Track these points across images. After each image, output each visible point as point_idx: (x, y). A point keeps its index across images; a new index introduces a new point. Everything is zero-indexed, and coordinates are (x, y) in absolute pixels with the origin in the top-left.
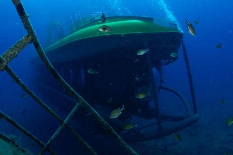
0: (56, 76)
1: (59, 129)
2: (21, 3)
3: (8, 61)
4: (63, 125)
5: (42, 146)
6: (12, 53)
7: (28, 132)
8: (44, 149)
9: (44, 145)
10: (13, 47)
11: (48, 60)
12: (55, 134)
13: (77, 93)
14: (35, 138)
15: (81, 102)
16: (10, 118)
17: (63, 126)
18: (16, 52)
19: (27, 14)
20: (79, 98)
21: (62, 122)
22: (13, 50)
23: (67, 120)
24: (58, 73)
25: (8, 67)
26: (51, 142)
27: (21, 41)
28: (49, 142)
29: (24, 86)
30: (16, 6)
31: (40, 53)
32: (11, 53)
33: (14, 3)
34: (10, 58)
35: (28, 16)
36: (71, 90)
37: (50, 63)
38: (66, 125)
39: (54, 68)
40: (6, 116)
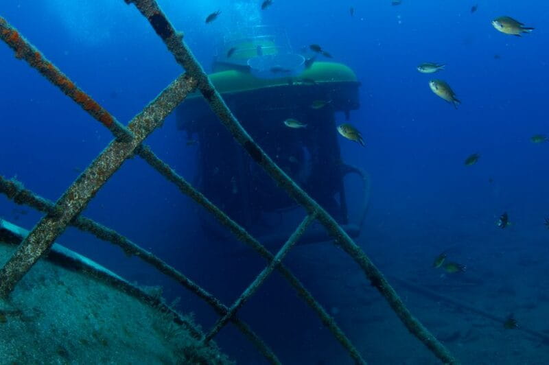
0: (257, 156)
1: (263, 274)
2: (160, 12)
3: (142, 136)
4: (273, 264)
5: (222, 312)
6: (152, 118)
7: (190, 282)
8: (224, 318)
9: (224, 309)
10: (152, 104)
11: (238, 123)
12: (251, 286)
13: (306, 195)
14: (207, 294)
15: (315, 213)
16: (149, 253)
17: (272, 269)
18: (160, 116)
19: (178, 33)
20: (311, 205)
21: (270, 259)
22: (152, 110)
23: (281, 256)
24: (262, 151)
25: (144, 148)
26: (242, 302)
27: (171, 89)
28: (237, 303)
29: (182, 183)
30: (149, 19)
31: (218, 110)
32: (147, 118)
33: (143, 13)
34: (147, 129)
35: (181, 37)
36: (293, 187)
37: (243, 129)
38: (278, 266)
39: (252, 140)
40: (139, 251)
